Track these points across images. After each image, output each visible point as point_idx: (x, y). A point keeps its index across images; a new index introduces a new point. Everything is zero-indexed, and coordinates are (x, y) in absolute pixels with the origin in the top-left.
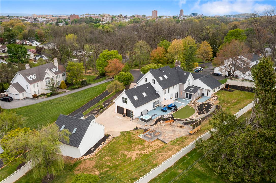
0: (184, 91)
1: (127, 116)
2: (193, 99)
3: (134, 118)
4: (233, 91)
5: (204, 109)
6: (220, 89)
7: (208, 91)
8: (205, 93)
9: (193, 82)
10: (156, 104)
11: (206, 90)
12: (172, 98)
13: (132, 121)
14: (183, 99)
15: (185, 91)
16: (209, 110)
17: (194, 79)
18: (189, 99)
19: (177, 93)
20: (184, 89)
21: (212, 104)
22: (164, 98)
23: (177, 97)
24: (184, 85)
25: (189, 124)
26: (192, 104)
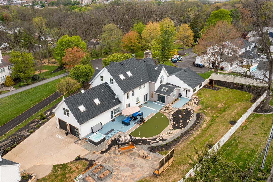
0: (155, 92)
1: (71, 133)
2: (167, 103)
3: (80, 138)
4: (219, 89)
5: (181, 119)
6: (203, 86)
7: (187, 90)
8: (184, 94)
9: (167, 78)
10: (115, 113)
11: (184, 89)
12: (139, 103)
13: (76, 143)
14: (154, 103)
15: (157, 91)
16: (188, 121)
17: (168, 75)
18: (161, 102)
19: (147, 95)
20: (155, 89)
21: (192, 112)
22: (127, 105)
23: (147, 100)
24: (155, 84)
25: (156, 151)
26: (166, 110)
